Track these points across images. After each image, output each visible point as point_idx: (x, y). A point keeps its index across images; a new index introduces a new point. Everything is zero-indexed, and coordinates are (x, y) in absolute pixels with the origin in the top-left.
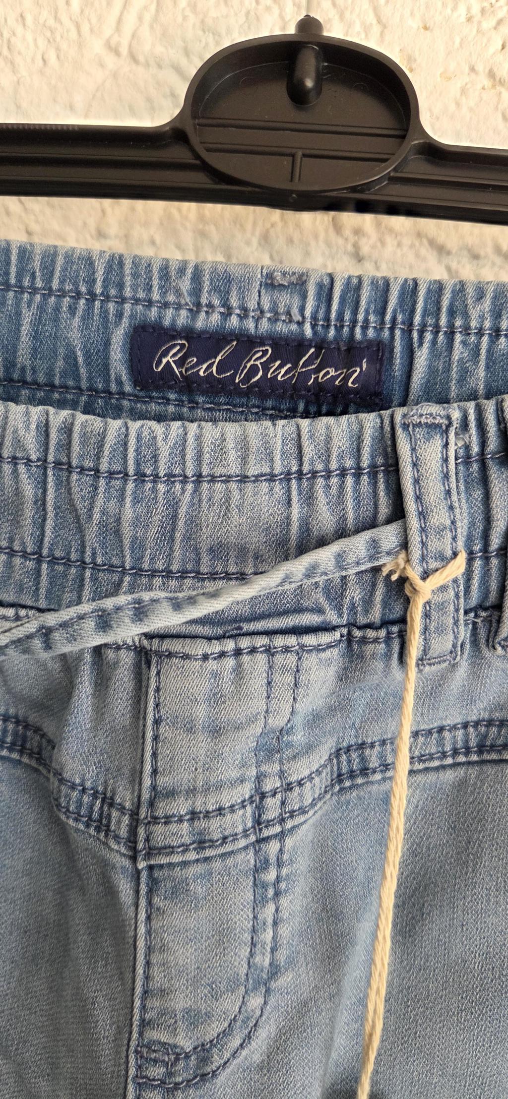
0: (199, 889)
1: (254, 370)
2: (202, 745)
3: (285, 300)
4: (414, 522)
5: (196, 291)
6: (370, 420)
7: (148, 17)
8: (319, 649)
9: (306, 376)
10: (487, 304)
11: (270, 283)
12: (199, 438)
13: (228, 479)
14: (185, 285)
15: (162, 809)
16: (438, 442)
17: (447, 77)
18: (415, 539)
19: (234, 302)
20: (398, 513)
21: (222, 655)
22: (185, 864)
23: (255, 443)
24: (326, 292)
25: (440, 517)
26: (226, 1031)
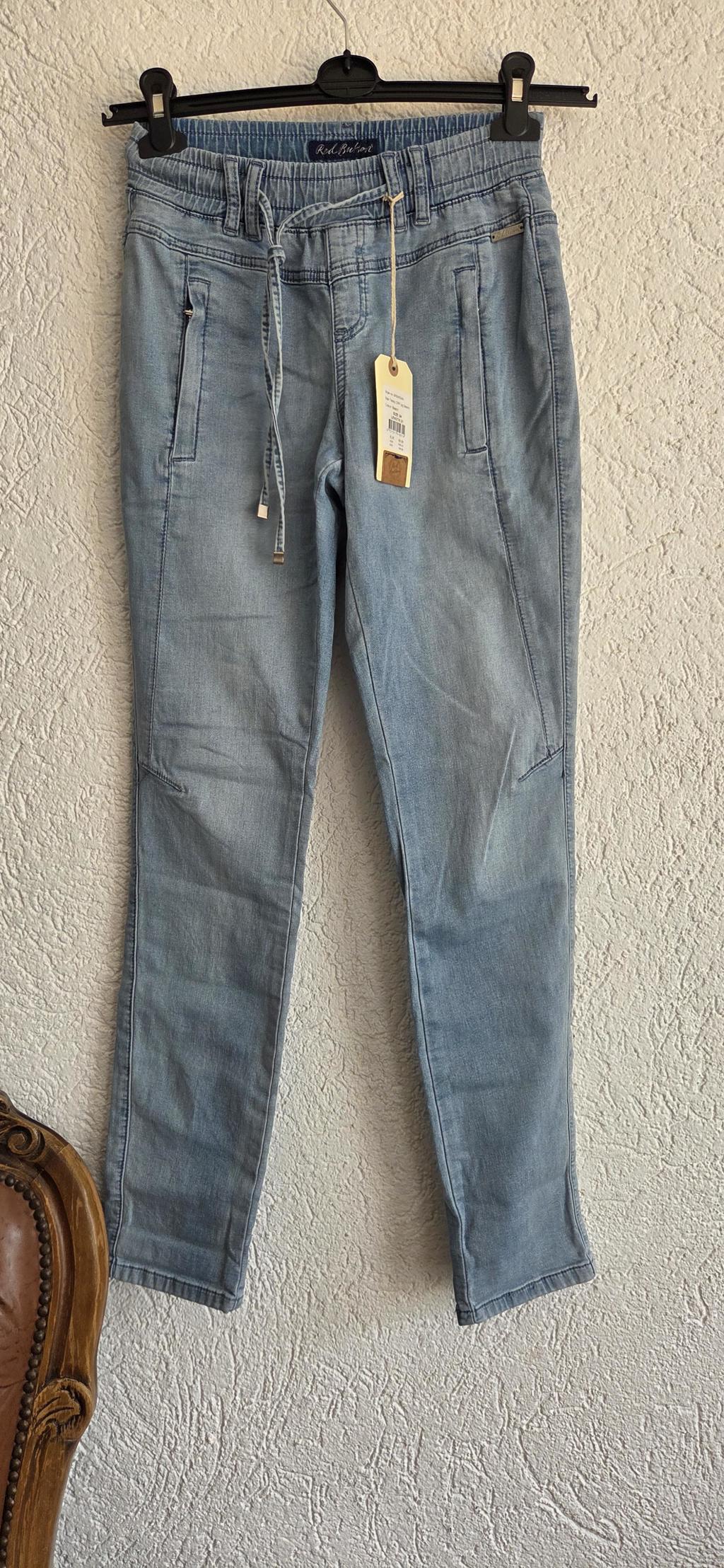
0: (345, 286)
1: (343, 150)
2: (342, 249)
3: (349, 130)
4: (388, 182)
5: (324, 131)
6: (374, 157)
7: (294, 50)
8: (368, 224)
9: (357, 150)
10: (402, 125)
11: (344, 126)
12: (332, 167)
13: (340, 178)
14: (321, 129)
15: (333, 266)
16: (391, 160)
17: (388, 61)
18: (389, 187)
19: (335, 132)
20: (385, 182)
21: (344, 226)
22: (341, 279)
23: (346, 166)
24: (359, 127)
25: (395, 181)
26: (357, 324)
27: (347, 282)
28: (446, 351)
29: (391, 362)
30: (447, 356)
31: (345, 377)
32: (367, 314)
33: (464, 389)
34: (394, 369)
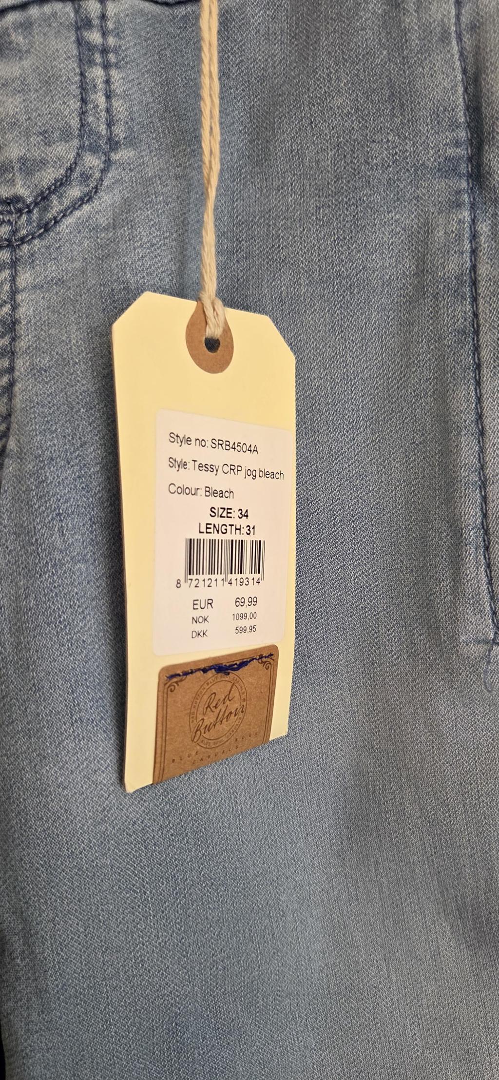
26: (60, 184)
27: (26, 26)
28: (421, 271)
29: (199, 320)
30: (421, 290)
31: (12, 384)
32: (113, 144)
33: (487, 413)
34: (212, 344)
